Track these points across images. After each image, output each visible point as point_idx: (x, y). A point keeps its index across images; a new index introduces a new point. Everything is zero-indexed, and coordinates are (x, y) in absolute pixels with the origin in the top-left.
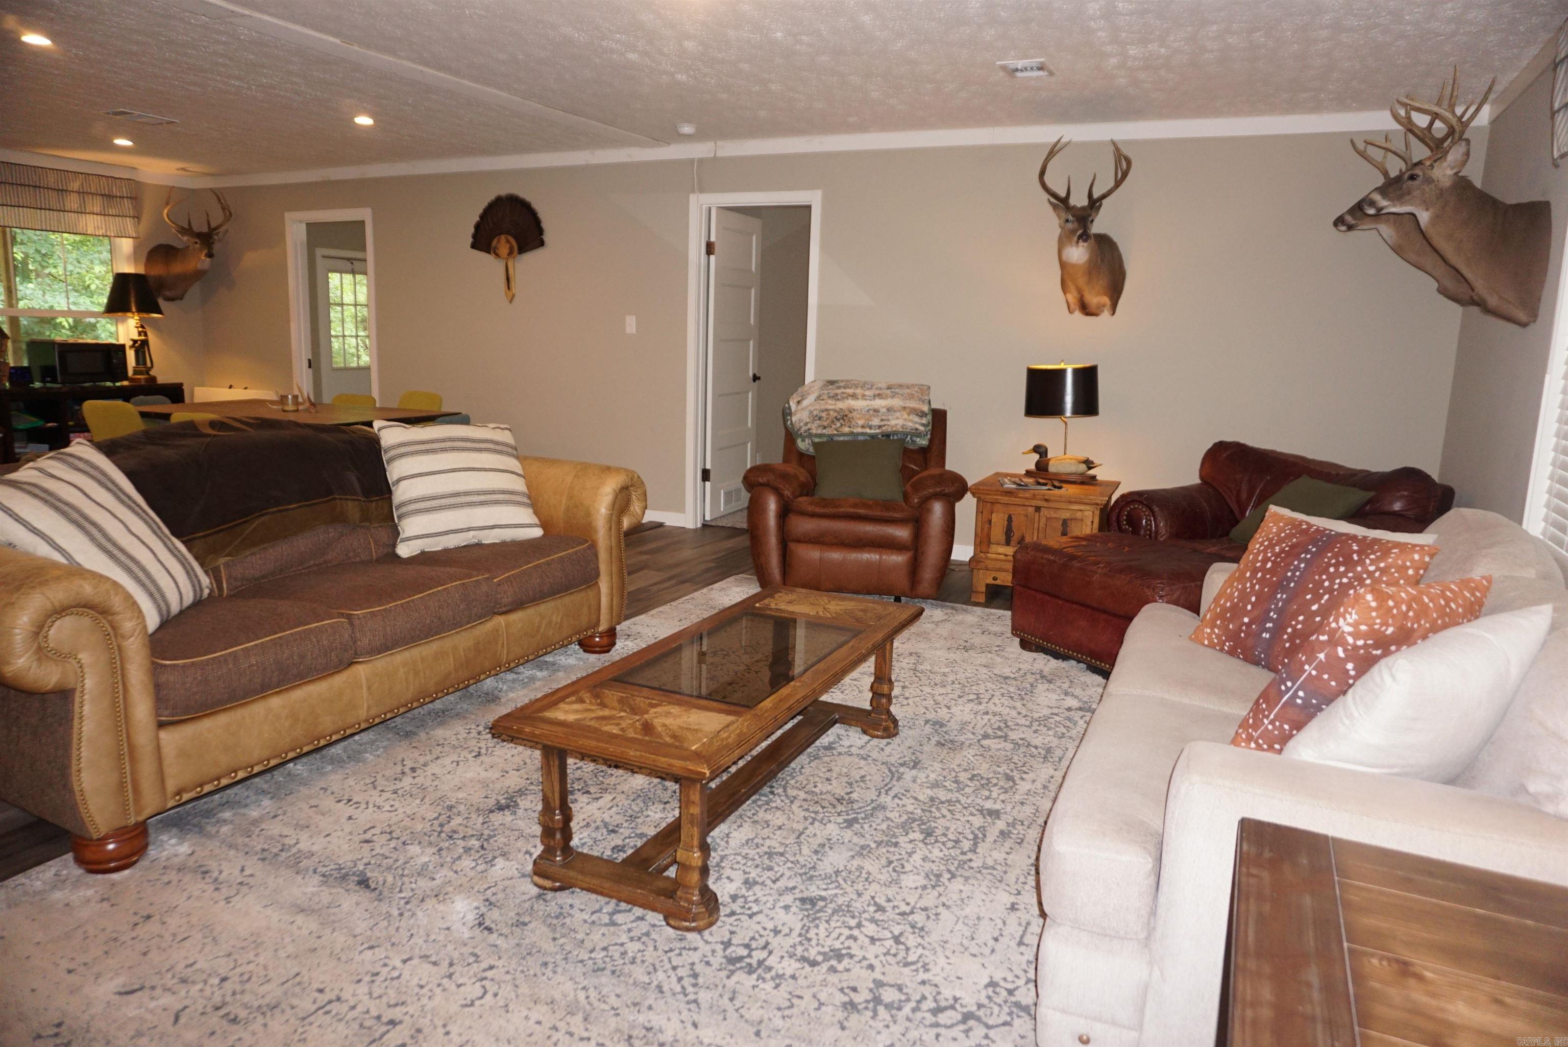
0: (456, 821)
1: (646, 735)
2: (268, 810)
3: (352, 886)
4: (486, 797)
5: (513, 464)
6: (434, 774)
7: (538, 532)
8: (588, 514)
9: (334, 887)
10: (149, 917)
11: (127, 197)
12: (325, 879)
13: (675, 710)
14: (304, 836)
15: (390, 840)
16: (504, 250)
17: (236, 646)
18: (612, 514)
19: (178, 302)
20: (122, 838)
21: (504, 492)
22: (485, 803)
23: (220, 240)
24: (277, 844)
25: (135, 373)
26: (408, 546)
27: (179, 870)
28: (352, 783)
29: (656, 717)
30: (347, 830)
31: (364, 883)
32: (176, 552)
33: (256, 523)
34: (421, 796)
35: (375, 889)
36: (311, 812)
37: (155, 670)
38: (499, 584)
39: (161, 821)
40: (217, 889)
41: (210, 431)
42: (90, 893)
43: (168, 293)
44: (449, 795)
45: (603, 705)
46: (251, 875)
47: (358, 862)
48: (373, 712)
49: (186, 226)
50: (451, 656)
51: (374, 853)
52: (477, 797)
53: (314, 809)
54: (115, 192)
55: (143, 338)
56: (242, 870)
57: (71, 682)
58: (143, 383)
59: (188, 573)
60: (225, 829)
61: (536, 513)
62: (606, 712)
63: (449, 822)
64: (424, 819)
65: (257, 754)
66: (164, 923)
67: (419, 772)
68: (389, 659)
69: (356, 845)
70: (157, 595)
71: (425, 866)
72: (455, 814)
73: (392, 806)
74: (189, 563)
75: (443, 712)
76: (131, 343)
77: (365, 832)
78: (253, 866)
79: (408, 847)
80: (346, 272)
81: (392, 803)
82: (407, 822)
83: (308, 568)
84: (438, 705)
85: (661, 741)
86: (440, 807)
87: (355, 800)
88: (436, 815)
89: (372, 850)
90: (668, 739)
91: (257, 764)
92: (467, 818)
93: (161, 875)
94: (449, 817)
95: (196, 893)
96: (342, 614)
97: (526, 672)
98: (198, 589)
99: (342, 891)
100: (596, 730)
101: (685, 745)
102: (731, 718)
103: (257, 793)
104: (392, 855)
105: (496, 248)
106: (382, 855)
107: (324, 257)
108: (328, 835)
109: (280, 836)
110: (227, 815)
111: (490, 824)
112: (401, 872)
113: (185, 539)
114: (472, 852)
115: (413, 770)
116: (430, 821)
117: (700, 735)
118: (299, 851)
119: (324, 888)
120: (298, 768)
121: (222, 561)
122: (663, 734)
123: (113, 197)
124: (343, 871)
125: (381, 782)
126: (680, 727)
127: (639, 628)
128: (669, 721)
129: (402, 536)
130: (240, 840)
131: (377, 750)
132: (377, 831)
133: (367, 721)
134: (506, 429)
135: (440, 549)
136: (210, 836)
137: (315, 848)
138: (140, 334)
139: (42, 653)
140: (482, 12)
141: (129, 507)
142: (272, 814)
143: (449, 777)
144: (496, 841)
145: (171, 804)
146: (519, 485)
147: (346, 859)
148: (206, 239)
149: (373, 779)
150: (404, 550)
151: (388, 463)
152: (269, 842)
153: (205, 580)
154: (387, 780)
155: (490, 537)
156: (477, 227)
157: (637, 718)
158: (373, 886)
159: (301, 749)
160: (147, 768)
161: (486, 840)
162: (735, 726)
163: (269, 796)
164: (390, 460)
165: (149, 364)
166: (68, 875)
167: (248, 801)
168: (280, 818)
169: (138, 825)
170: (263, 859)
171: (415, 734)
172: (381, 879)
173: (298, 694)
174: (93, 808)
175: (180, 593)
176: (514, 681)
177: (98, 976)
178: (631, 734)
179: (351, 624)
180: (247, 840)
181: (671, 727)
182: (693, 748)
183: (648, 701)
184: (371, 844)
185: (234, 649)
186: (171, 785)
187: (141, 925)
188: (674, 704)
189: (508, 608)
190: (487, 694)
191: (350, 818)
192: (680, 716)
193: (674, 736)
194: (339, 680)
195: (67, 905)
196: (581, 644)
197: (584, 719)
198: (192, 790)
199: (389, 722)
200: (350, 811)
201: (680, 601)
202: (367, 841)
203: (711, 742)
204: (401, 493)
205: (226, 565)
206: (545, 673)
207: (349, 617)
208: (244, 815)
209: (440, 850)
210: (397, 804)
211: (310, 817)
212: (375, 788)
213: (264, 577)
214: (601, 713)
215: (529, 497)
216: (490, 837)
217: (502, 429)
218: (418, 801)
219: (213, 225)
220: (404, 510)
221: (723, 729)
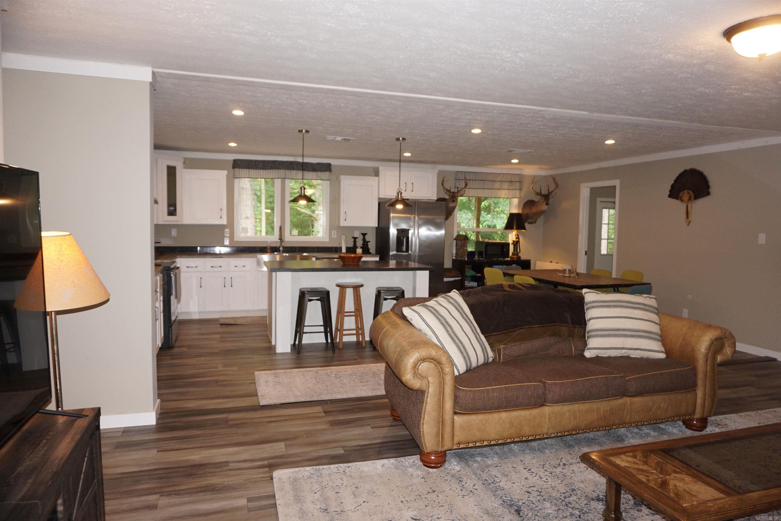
0: (574, 498)
1: (660, 488)
2: (495, 462)
3: (513, 511)
4: (594, 491)
5: (655, 317)
6: (573, 470)
7: (663, 356)
8: (693, 350)
9: (505, 508)
10: (434, 491)
11: (518, 182)
12: (503, 503)
13: (688, 479)
14: (504, 479)
15: (539, 496)
16: (686, 198)
17: (489, 386)
18: (708, 353)
19: (534, 225)
20: (437, 455)
21: (645, 332)
22: (592, 494)
23: (553, 197)
24: (492, 479)
25: (513, 254)
26: (590, 352)
27: (452, 476)
28: (534, 462)
29: (673, 480)
30: (522, 484)
31: (518, 511)
32: (480, 340)
33: (518, 332)
34: (562, 479)
35: (522, 516)
36: (511, 470)
37: (456, 389)
38: (628, 381)
39: (454, 453)
40: (461, 490)
41: (509, 289)
42: (420, 473)
43: (530, 221)
44: (575, 483)
45: (646, 463)
46: (476, 489)
47: (520, 501)
48: (550, 431)
49: (539, 192)
50: (596, 413)
51: (529, 499)
52: (589, 490)
53: (513, 469)
54: (514, 180)
55: (517, 240)
56: (474, 486)
57: (424, 388)
58: (515, 259)
59: (483, 350)
60: (475, 465)
61: (664, 345)
62: (645, 468)
63: (570, 497)
64: (558, 491)
65: (493, 436)
66: (438, 496)
67: (567, 466)
68: (561, 407)
69: (523, 492)
70: (467, 358)
71: (549, 514)
72: (574, 494)
73: (547, 479)
74: (485, 346)
75: (592, 440)
76: (512, 242)
77: (530, 487)
78: (479, 486)
79: (545, 502)
80: (611, 208)
81: (548, 478)
82: (550, 490)
83: (539, 355)
84: (591, 435)
85: (667, 494)
86: (569, 488)
87: (532, 471)
88: (565, 491)
89: (529, 497)
90: (672, 495)
91: (493, 440)
92: (579, 498)
93: (445, 476)
94: (571, 495)
95: (454, 489)
96: (542, 381)
97: (646, 430)
98: (486, 358)
99: (507, 511)
100: (634, 476)
101: (681, 502)
102: (722, 495)
103: (494, 453)
104: (536, 503)
105: (681, 197)
106: (532, 501)
107: (600, 202)
108: (514, 483)
109: (495, 476)
110: (479, 459)
111: (589, 506)
112: (536, 513)
113: (485, 335)
114: (574, 517)
115: (564, 465)
116: (561, 493)
117: (694, 499)
118: (499, 486)
119: (501, 507)
120: (515, 447)
121: (502, 347)
122: (671, 490)
123: (513, 182)
124: (512, 502)
125: (547, 466)
126: (685, 490)
127: (727, 421)
128: (680, 485)
129: (588, 347)
130: (479, 472)
131: (552, 450)
132: (535, 489)
133: (547, 434)
134: (653, 298)
135: (606, 356)
136: (469, 466)
137: (506, 487)
138: (516, 238)
139: (416, 374)
140: (651, 90)
141: (465, 320)
142: (496, 465)
143: (580, 474)
144: (588, 516)
145: (455, 447)
146: (655, 329)
147: (516, 497)
148: (546, 197)
149: (544, 463)
150: (588, 354)
151: (586, 310)
152: (489, 477)
153: (491, 354)
154: (550, 466)
155: (635, 354)
156: (672, 186)
157: (662, 476)
158: (521, 514)
159: (514, 439)
160: (448, 429)
161: (583, 513)
162: (722, 501)
163: (498, 456)
164: (588, 309)
165: (518, 251)
166: (416, 463)
167: (489, 456)
168: (499, 468)
169: (441, 452)
170: (484, 484)
171: (573, 447)
172: (526, 513)
173: (515, 414)
174: (426, 440)
175: (478, 359)
176: (636, 433)
177: (409, 508)
178: (652, 484)
179: (545, 387)
180: (482, 473)
181: (679, 488)
182: (684, 505)
183: (674, 468)
184: (529, 494)
185: (489, 388)
186: (456, 440)
187: (431, 493)
188: (690, 475)
189: (633, 394)
190: (619, 436)
191: (526, 478)
192: (688, 484)
193: (677, 495)
194: (535, 412)
195: (412, 475)
196: (685, 422)
197: (630, 467)
198: (464, 444)
199: (564, 437)
200: (527, 475)
201: (764, 411)
202: (528, 492)
203: (699, 504)
204: (591, 325)
205: (504, 348)
206: (656, 434)
207: (544, 383)
208: (485, 461)
209: (559, 509)
210: (549, 479)
211: (510, 472)
212: (543, 468)
213: (519, 356)
214: (641, 467)
215: (661, 337)
216: (586, 512)
217: (651, 298)
218: (559, 481)
219: (550, 191)
220: (590, 334)
221: (712, 500)
